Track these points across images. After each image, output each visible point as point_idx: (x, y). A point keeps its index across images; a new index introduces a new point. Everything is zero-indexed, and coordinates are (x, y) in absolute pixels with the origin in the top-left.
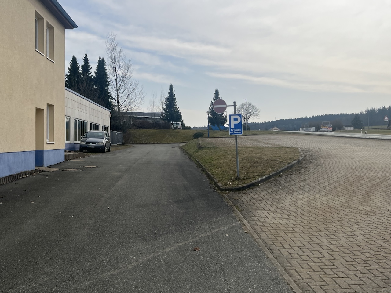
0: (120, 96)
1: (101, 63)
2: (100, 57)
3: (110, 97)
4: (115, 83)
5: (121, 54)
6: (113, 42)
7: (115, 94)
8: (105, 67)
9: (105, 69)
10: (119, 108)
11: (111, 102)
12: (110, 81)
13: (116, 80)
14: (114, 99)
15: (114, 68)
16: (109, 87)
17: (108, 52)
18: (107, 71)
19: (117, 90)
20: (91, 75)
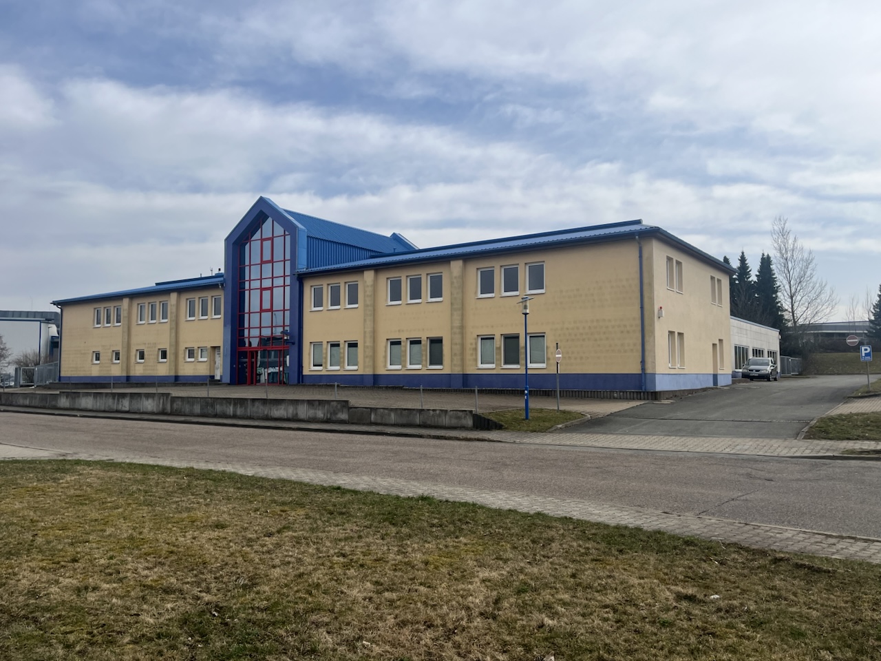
0: (796, 305)
1: (766, 262)
2: (763, 255)
3: (781, 309)
4: (787, 287)
5: (796, 245)
6: (783, 230)
7: (788, 303)
8: (771, 266)
9: (771, 270)
10: (795, 322)
11: (783, 315)
12: (779, 286)
13: (790, 283)
14: (787, 310)
15: (786, 266)
16: (779, 294)
17: (776, 245)
18: (775, 272)
19: (791, 298)
20: (750, 279)
